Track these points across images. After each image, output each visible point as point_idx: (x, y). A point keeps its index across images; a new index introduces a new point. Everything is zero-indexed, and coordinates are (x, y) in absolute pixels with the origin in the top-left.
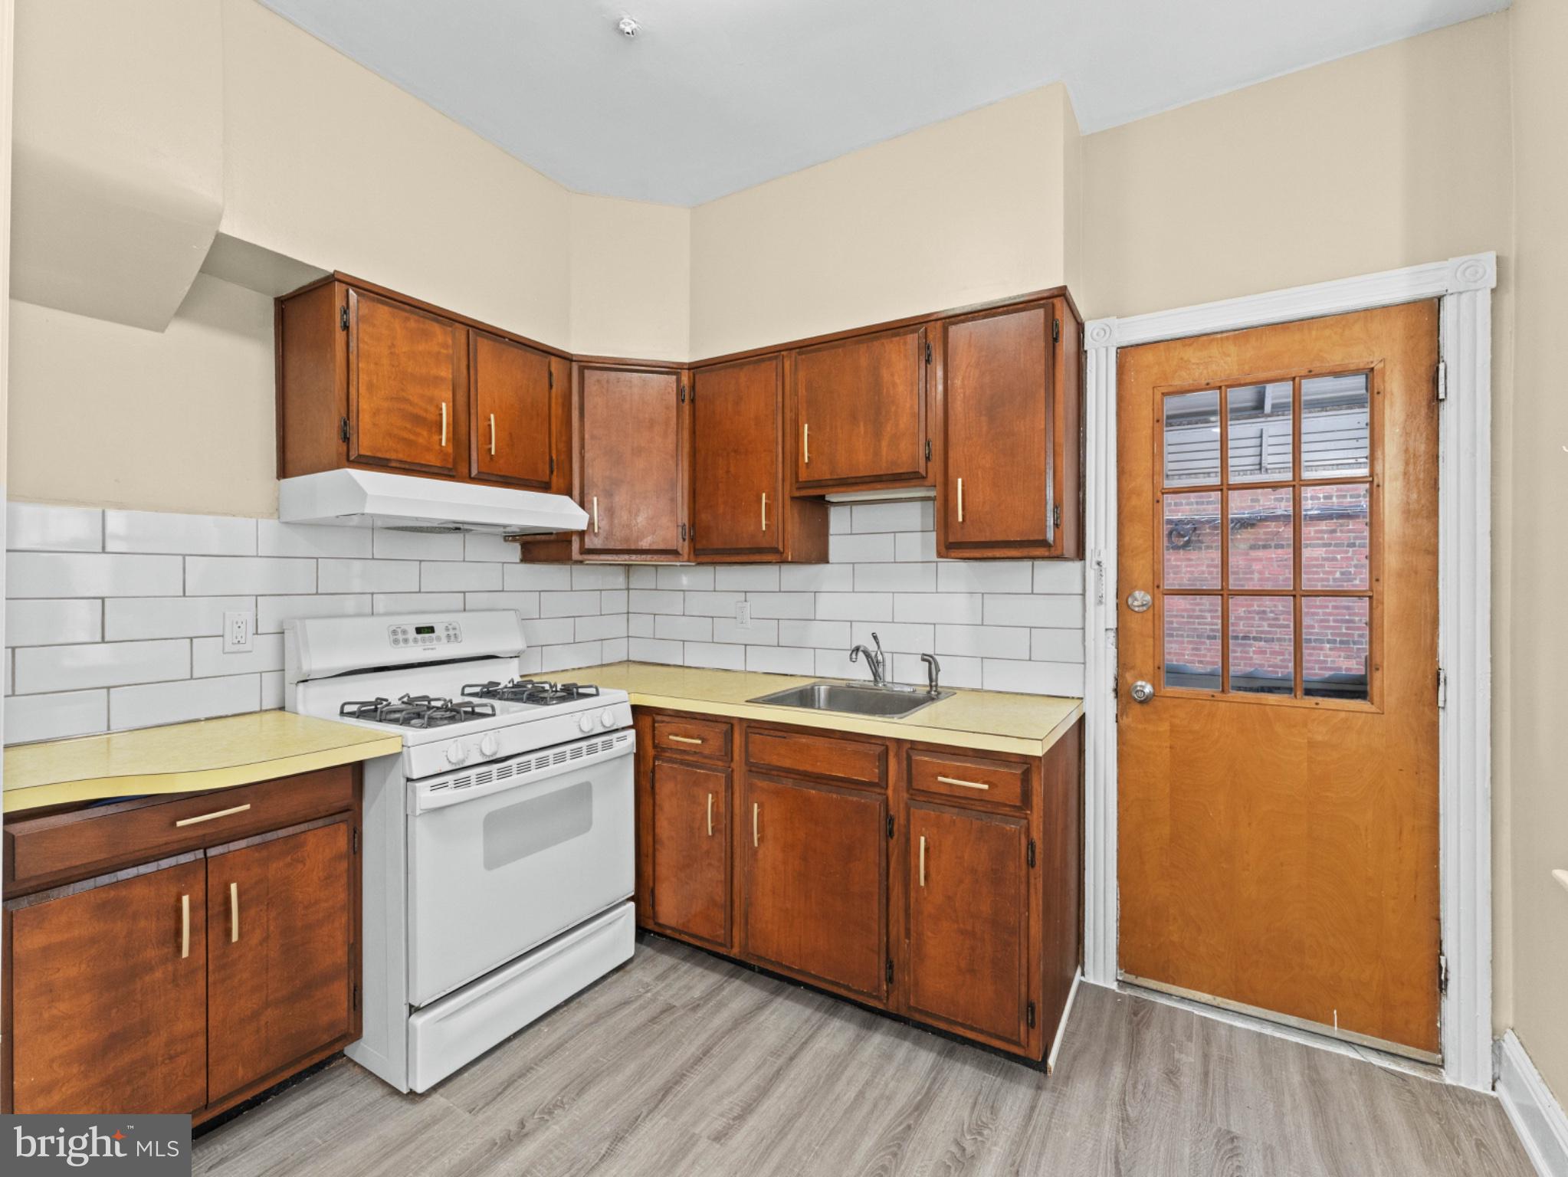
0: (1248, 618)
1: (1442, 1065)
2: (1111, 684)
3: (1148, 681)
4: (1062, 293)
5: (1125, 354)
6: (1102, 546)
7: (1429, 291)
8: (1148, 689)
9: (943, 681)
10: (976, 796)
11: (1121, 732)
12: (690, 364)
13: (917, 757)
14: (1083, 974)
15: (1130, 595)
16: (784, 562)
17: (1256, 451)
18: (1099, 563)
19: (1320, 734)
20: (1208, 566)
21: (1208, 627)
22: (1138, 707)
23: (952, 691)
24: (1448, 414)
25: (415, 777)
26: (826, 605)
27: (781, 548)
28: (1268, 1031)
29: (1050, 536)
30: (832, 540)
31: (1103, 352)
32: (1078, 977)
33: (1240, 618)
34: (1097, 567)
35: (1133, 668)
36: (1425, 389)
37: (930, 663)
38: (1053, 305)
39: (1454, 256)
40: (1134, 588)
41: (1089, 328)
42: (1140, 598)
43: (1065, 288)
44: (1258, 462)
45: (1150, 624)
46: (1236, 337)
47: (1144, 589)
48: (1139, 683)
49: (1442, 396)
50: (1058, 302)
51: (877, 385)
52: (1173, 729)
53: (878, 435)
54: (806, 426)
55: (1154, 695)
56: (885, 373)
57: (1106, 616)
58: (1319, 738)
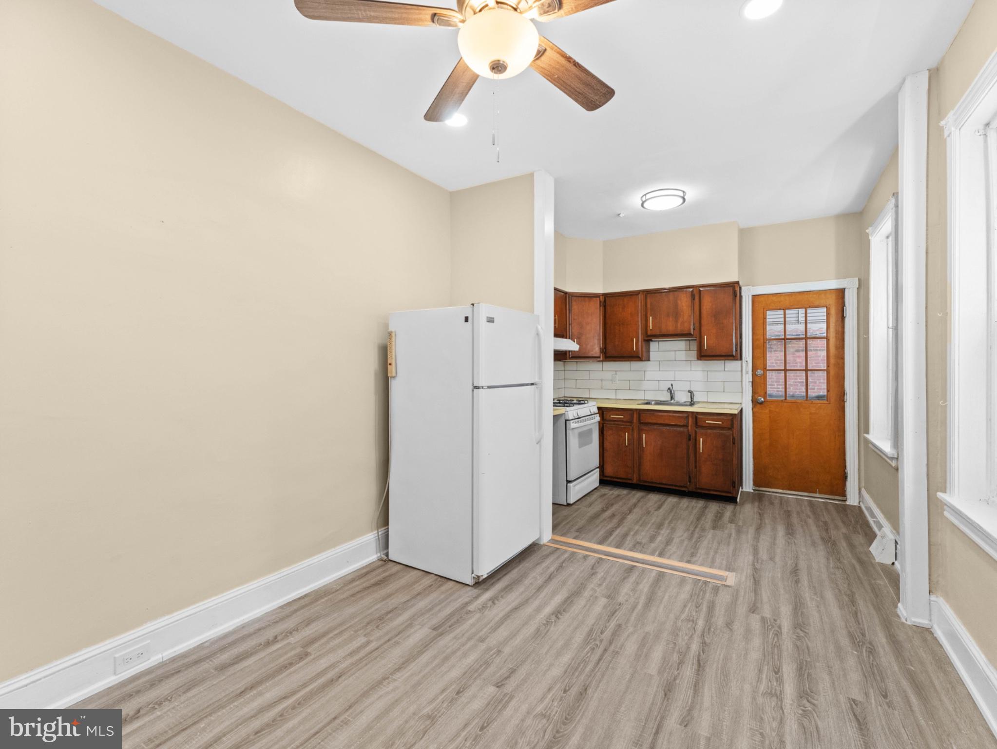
0: (795, 385)
1: (846, 500)
2: (751, 398)
3: (762, 397)
4: (737, 283)
5: (755, 297)
6: (747, 356)
7: (841, 287)
8: (762, 399)
9: (695, 400)
10: (717, 426)
11: (754, 413)
12: (603, 294)
13: (699, 417)
14: (742, 489)
15: (756, 371)
16: (642, 361)
17: (797, 315)
18: (747, 361)
19: (813, 410)
20: (775, 360)
21: (775, 390)
22: (759, 405)
23: (699, 402)
24: (847, 320)
25: (570, 419)
26: (649, 376)
27: (640, 356)
28: (799, 497)
29: (734, 354)
30: (651, 353)
31: (747, 296)
32: (740, 490)
33: (791, 385)
34: (746, 362)
35: (758, 393)
36: (840, 315)
37: (691, 393)
38: (735, 286)
39: (848, 278)
40: (758, 369)
41: (743, 288)
42: (759, 372)
43: (738, 281)
44: (797, 320)
45: (763, 380)
46: (788, 295)
47: (761, 370)
48: (759, 398)
49: (845, 316)
50: (736, 285)
51: (676, 306)
52: (770, 411)
53: (677, 321)
54: (651, 318)
55: (764, 401)
56: (679, 302)
57: (748, 378)
58: (813, 412)
